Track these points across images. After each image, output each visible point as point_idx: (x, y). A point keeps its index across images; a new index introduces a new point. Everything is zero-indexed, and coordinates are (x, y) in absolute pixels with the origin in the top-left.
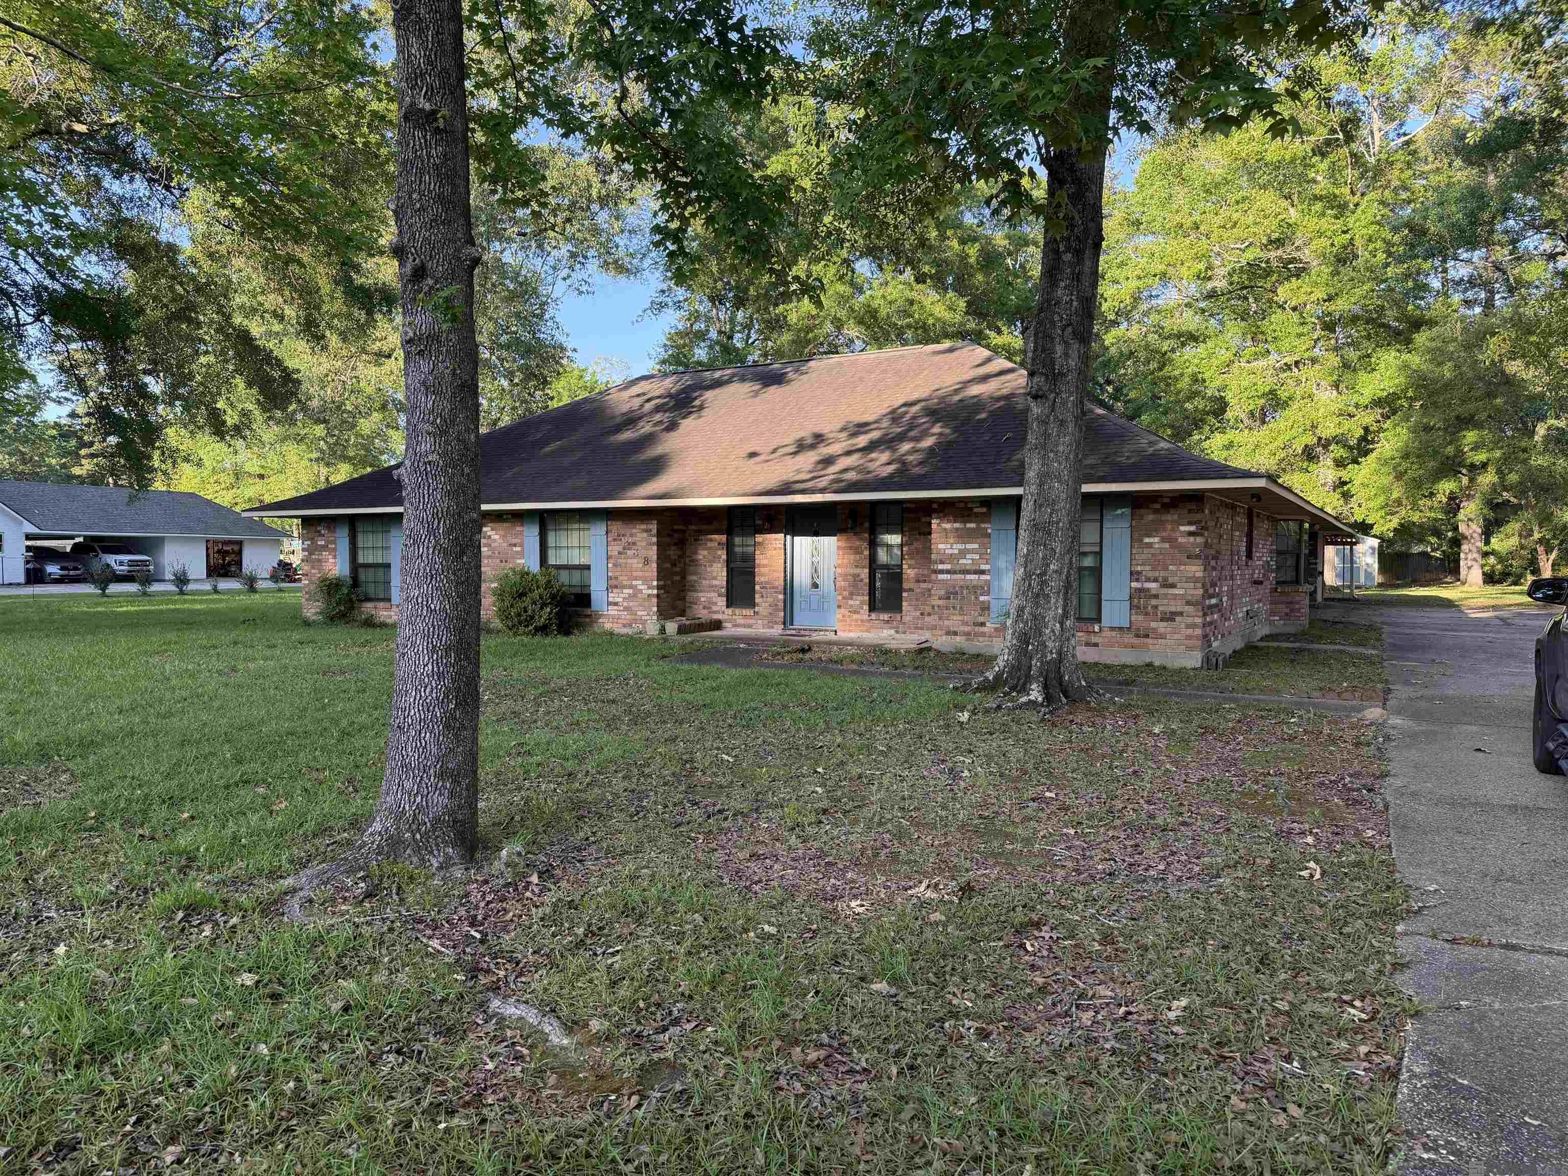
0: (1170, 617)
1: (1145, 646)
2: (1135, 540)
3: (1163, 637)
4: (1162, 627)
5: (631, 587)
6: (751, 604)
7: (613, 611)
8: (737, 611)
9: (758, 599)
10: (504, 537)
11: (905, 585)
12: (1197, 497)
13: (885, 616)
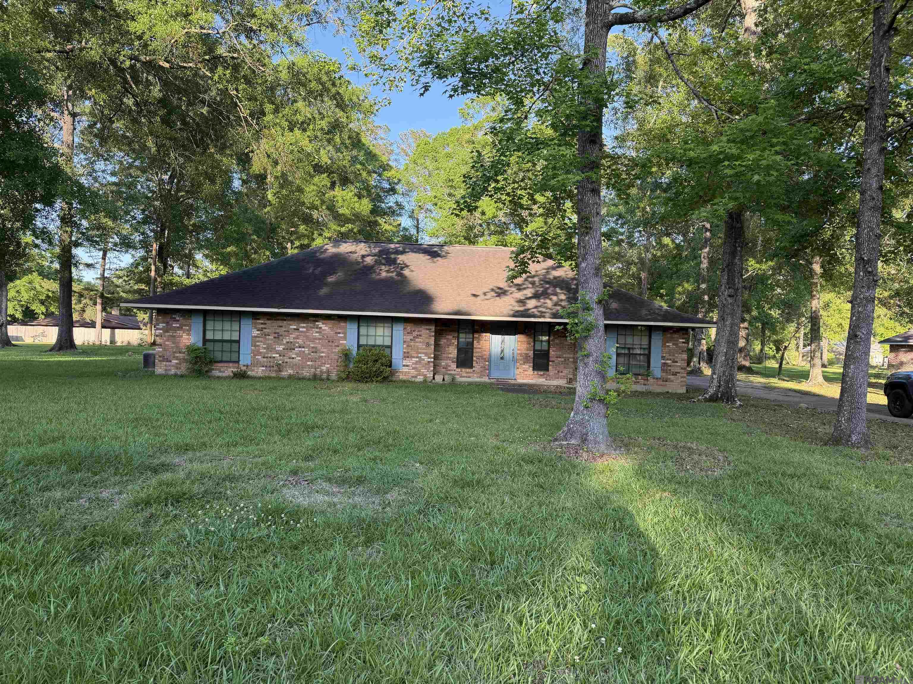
0: (675, 374)
1: (665, 385)
2: (664, 345)
3: (672, 381)
4: (672, 377)
5: (417, 357)
6: (471, 367)
7: (405, 369)
8: (463, 370)
9: (474, 364)
10: (332, 329)
11: (551, 359)
12: (686, 329)
13: (542, 373)
